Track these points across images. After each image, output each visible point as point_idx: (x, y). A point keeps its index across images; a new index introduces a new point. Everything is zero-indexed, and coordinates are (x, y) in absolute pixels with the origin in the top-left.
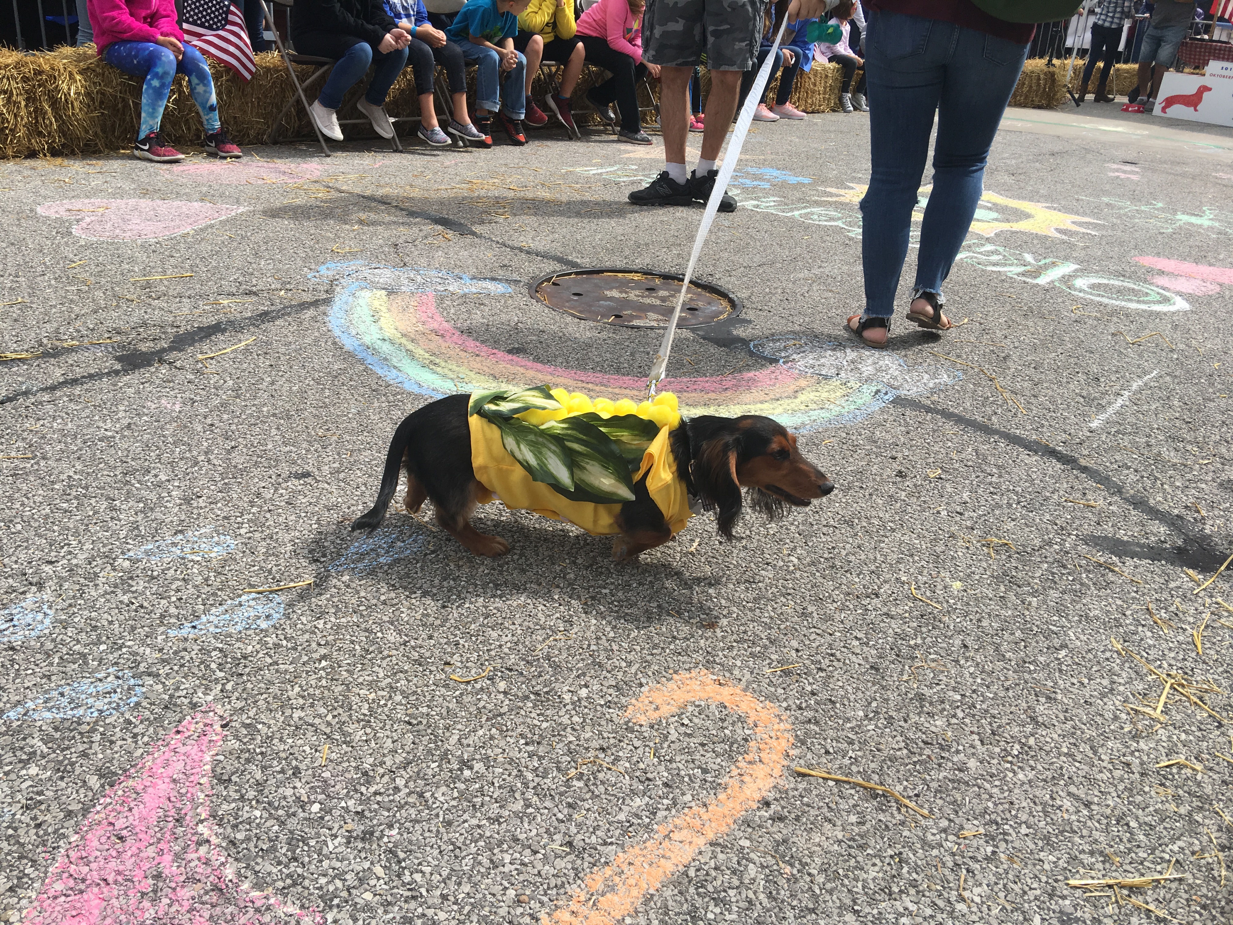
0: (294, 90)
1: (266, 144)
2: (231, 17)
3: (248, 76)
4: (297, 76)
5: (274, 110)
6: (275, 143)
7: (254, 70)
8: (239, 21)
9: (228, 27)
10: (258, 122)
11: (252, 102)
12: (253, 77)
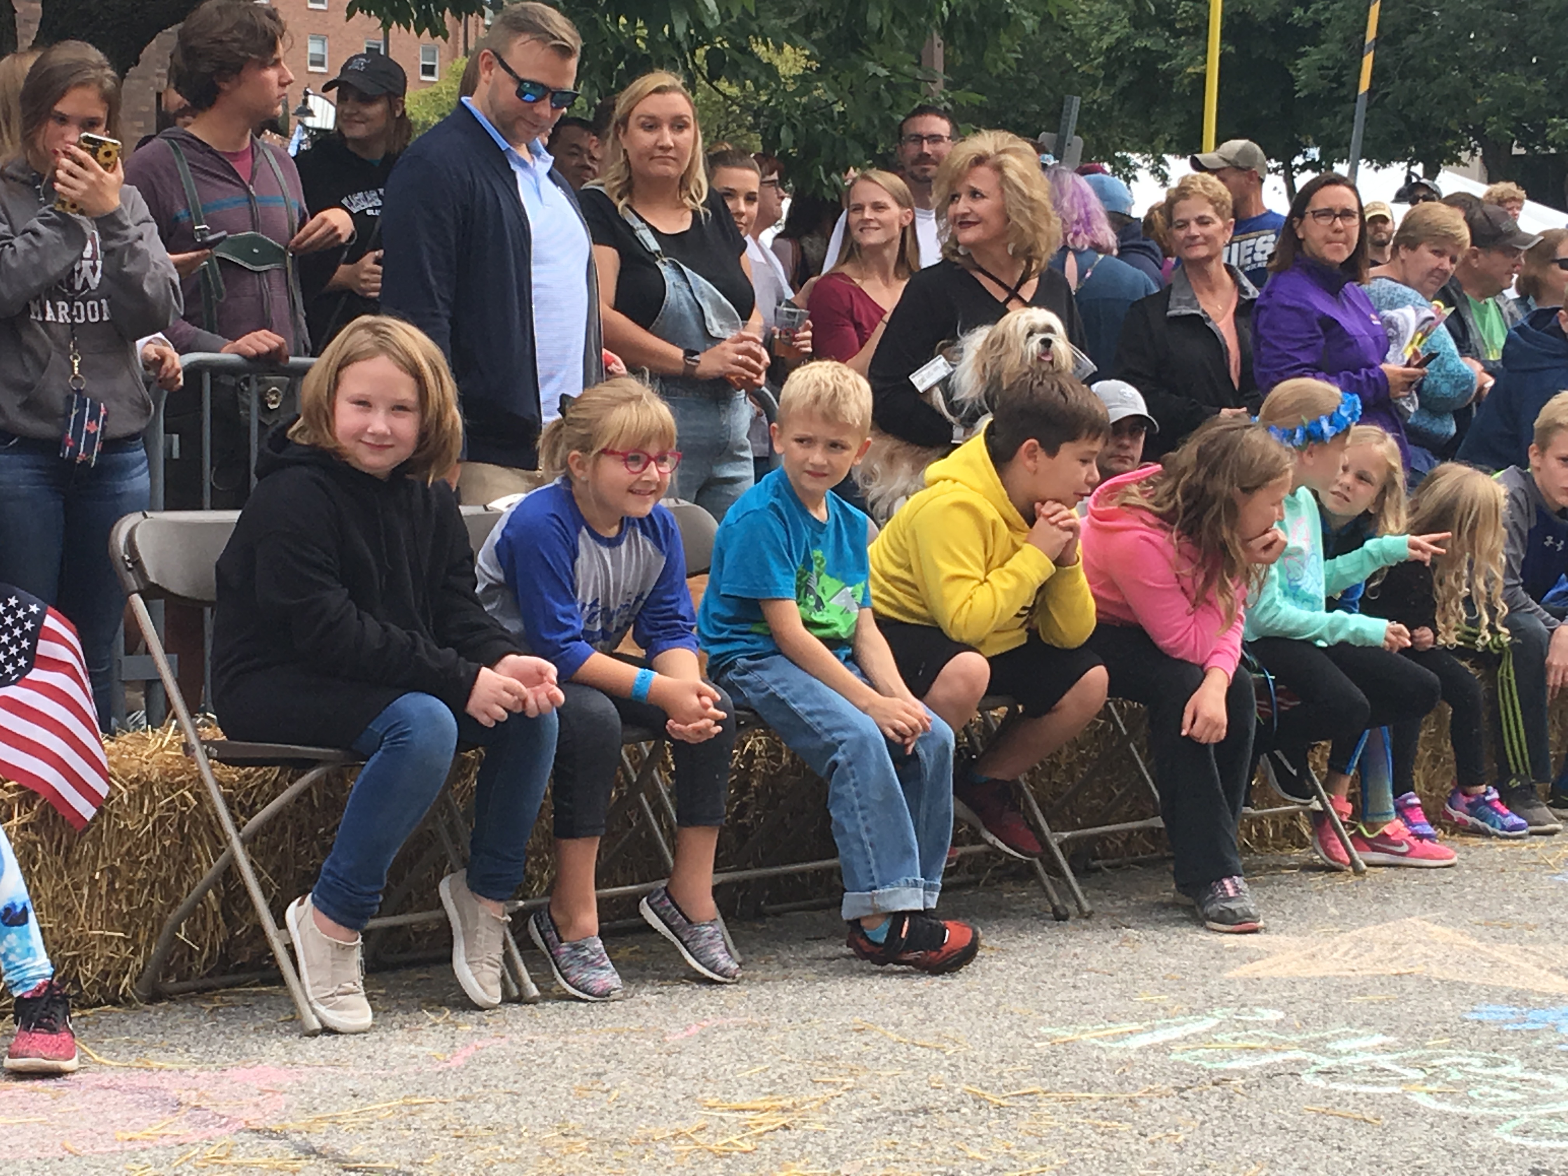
0: (218, 841)
1: (128, 1001)
2: (44, 648)
3: (88, 811)
4: (228, 800)
5: (158, 901)
6: (155, 996)
7: (103, 790)
8: (69, 657)
9: (36, 675)
10: (107, 940)
11: (93, 883)
12: (101, 811)
